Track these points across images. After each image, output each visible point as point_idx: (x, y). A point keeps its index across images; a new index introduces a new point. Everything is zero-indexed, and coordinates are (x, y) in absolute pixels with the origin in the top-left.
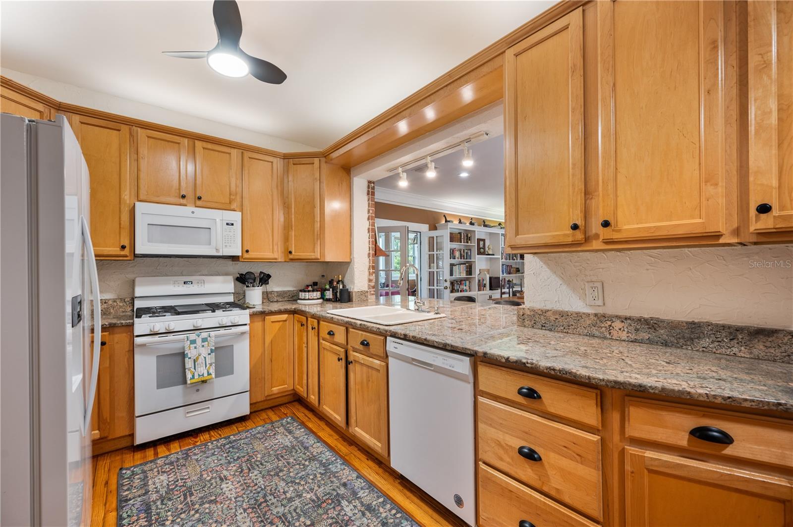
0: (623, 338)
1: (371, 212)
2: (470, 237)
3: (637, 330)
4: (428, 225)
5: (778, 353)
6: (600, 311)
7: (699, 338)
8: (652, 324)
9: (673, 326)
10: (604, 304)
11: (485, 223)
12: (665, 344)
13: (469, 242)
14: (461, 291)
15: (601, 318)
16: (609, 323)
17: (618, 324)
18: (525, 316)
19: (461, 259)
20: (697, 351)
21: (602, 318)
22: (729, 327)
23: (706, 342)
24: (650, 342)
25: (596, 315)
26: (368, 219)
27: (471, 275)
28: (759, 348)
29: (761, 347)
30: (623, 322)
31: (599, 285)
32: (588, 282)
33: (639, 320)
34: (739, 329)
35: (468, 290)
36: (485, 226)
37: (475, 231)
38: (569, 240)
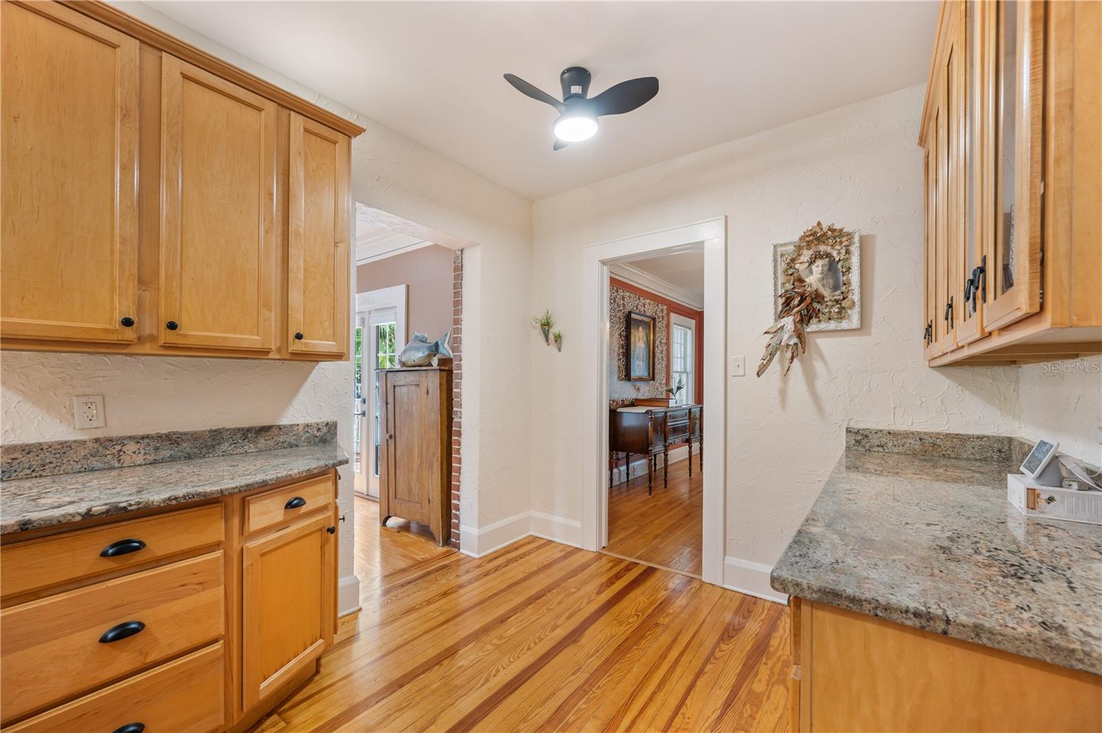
0: (139, 462)
3: (157, 449)
5: (271, 443)
6: (99, 434)
7: (219, 444)
8: (172, 439)
9: (194, 437)
10: (106, 424)
12: (189, 457)
15: (104, 443)
16: (118, 448)
17: (131, 447)
20: (218, 456)
21: (107, 444)
22: (243, 429)
23: (225, 446)
24: (173, 459)
25: (97, 440)
28: (262, 442)
29: (263, 441)
30: (138, 442)
31: (99, 400)
32: (75, 396)
33: (159, 437)
34: (249, 430)
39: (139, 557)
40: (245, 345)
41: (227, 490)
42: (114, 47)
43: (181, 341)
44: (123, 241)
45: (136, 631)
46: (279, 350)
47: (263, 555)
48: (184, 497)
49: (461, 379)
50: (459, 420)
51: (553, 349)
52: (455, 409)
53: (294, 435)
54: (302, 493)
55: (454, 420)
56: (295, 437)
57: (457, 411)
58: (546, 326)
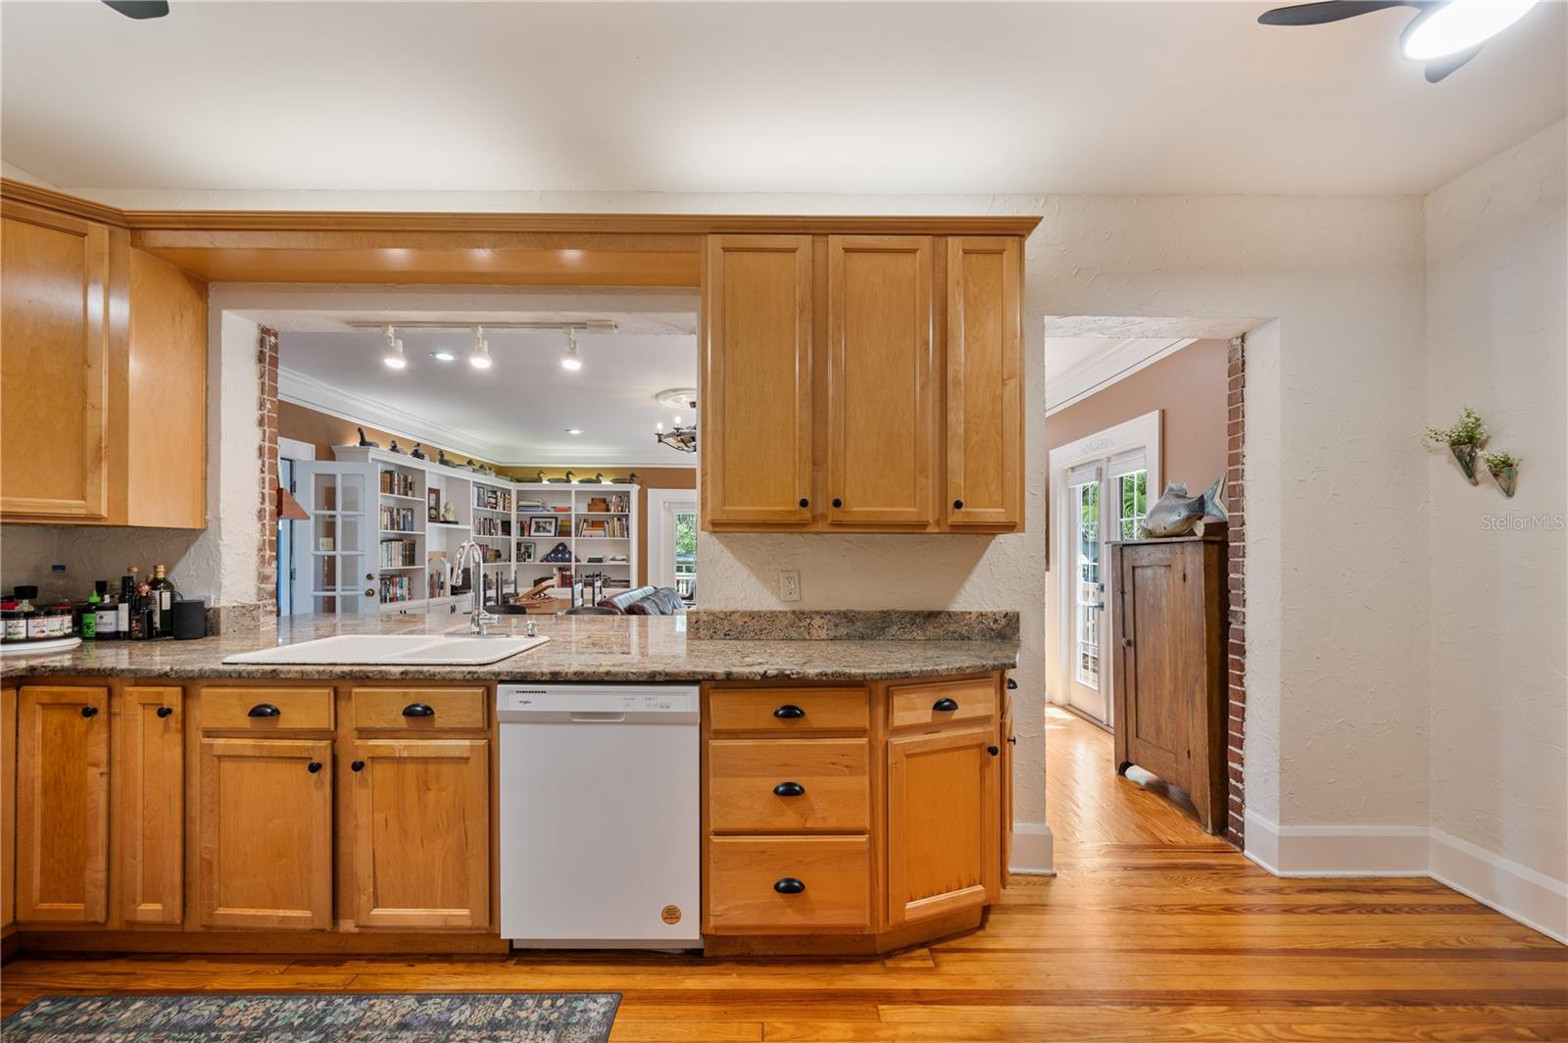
0: (823, 637)
1: (268, 406)
2: (411, 484)
3: (836, 625)
4: (314, 446)
5: (940, 631)
6: (797, 607)
7: (889, 627)
8: (848, 617)
9: (868, 617)
10: (800, 598)
11: (442, 456)
12: (862, 638)
13: (410, 493)
14: (392, 600)
15: (799, 615)
16: (808, 621)
17: (817, 621)
18: (701, 623)
19: (392, 528)
20: (888, 640)
21: (801, 615)
22: (911, 613)
23: (893, 630)
24: (849, 637)
25: (794, 612)
26: (261, 423)
27: (414, 564)
28: (930, 631)
29: (932, 629)
30: (822, 617)
31: (795, 575)
32: (782, 571)
33: (839, 613)
34: (917, 614)
35: (407, 597)
36: (443, 462)
37: (424, 471)
38: (794, 519)
39: (799, 724)
40: (901, 519)
41: (869, 674)
42: (793, 251)
43: (846, 519)
44: (801, 426)
45: (797, 793)
46: (938, 523)
47: (909, 756)
48: (833, 674)
49: (1244, 556)
50: (1241, 627)
51: (1489, 492)
52: (1232, 608)
53: (966, 625)
54: (956, 695)
55: (1232, 626)
56: (966, 628)
57: (1236, 612)
58: (1466, 447)
